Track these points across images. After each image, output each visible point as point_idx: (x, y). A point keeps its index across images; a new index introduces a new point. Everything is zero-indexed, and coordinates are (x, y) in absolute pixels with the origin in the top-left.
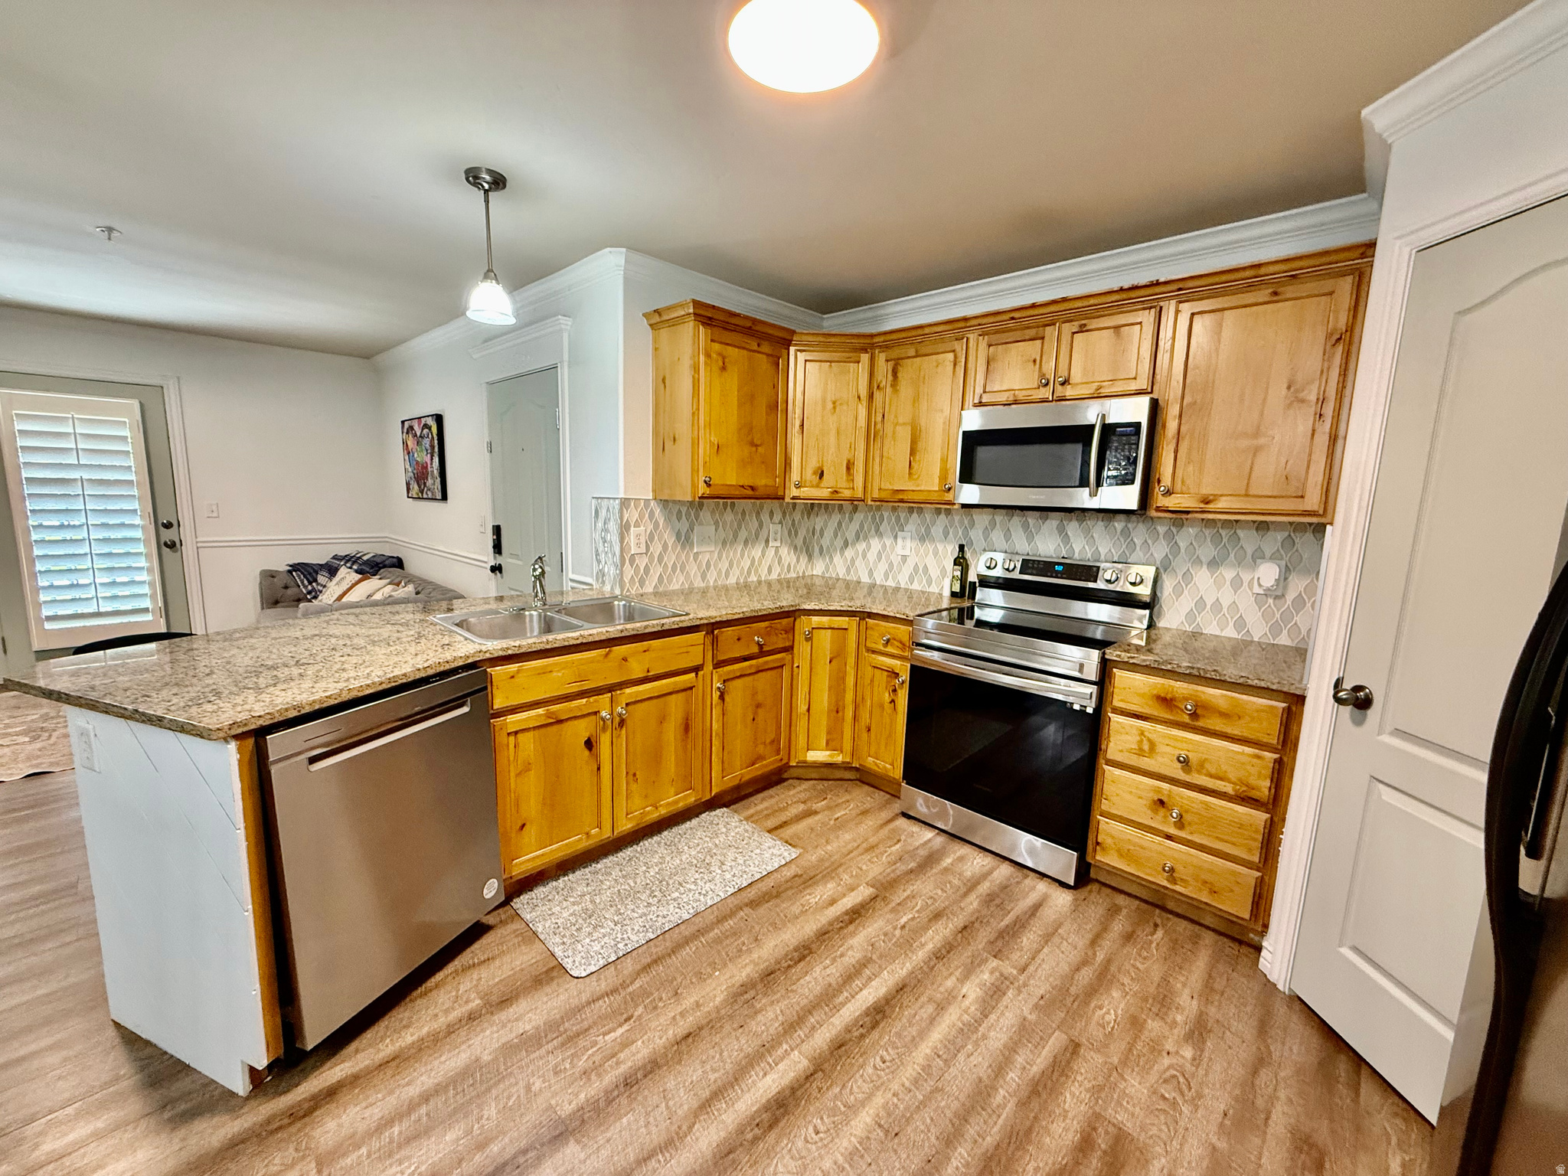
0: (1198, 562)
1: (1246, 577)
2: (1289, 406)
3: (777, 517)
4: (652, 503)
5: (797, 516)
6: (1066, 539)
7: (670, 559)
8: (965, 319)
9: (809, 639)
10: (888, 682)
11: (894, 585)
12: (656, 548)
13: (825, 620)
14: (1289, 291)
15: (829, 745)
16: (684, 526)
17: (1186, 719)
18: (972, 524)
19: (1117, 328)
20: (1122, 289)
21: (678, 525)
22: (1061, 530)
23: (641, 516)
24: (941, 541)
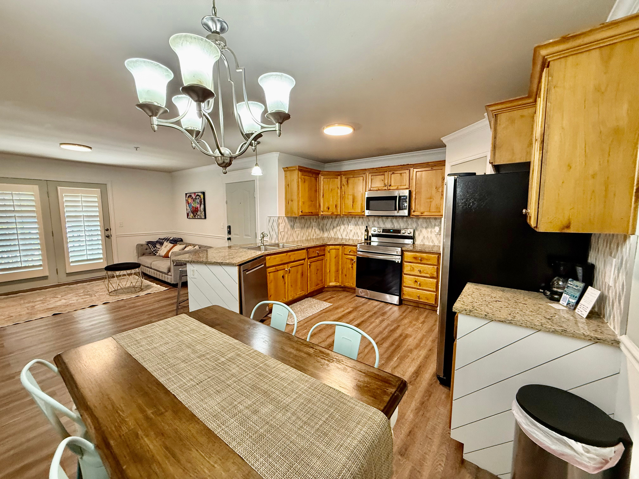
0: (423, 227)
1: (433, 230)
2: (436, 192)
3: (315, 220)
4: (285, 217)
5: (320, 220)
6: (393, 223)
7: (289, 233)
8: (366, 169)
9: (329, 252)
10: (350, 262)
11: (348, 238)
12: (286, 230)
13: (333, 247)
14: (434, 168)
15: (335, 281)
16: (292, 224)
17: (419, 261)
18: (369, 221)
19: (401, 174)
20: (401, 165)
21: (291, 223)
22: (392, 221)
23: (282, 221)
24: (361, 225)
